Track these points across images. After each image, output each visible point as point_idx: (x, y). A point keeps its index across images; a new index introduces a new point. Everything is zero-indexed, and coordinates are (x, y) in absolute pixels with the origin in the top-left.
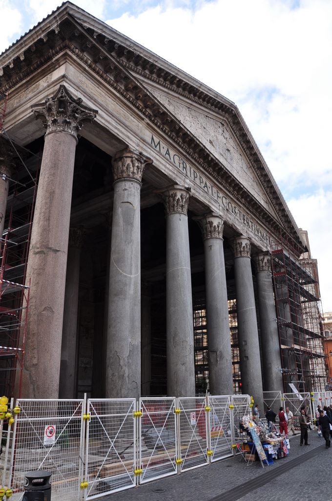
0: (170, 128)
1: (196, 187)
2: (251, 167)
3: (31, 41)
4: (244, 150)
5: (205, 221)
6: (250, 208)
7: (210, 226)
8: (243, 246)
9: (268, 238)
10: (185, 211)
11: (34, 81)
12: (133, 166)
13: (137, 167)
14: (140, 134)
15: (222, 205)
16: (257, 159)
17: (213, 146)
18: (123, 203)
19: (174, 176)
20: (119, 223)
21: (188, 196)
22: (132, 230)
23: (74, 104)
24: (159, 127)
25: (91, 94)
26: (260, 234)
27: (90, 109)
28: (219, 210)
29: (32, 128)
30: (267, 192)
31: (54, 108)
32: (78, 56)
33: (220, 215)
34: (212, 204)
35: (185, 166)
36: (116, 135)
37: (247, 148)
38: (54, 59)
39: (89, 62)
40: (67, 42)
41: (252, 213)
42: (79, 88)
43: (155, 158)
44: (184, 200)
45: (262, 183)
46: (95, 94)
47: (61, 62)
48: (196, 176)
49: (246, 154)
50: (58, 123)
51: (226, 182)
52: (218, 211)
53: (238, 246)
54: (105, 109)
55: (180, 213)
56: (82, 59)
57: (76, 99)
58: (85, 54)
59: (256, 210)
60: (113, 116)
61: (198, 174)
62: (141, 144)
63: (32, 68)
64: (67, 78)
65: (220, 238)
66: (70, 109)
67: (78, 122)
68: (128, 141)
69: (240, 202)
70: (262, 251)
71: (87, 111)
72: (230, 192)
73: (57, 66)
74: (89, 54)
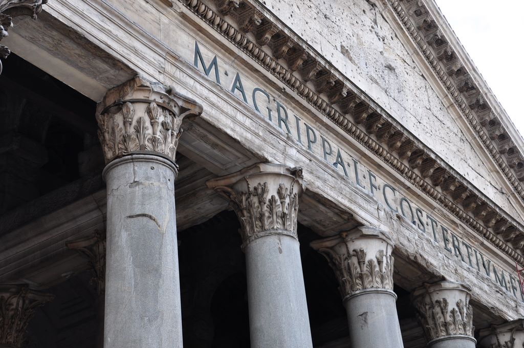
0: (240, 23)
1: (314, 166)
2: (452, 105)
4: (431, 63)
5: (343, 250)
6: (460, 208)
7: (359, 263)
8: (450, 308)
9: (517, 285)
10: (292, 227)
12: (152, 124)
13: (164, 124)
14: (166, 43)
15: (385, 206)
16: (466, 84)
17: (351, 59)
18: (131, 217)
19: (257, 141)
20: (124, 269)
21: (296, 190)
22: (157, 287)
24: (211, 22)
26: (492, 275)
28: (379, 219)
30: (500, 166)
33: (383, 233)
34: (360, 206)
35: (283, 115)
36: (103, 46)
37: (440, 59)
41: (467, 221)
43: (206, 99)
44: (287, 200)
45: (484, 142)
48: (312, 138)
49: (438, 73)
51: (391, 146)
52: (375, 222)
53: (438, 309)
55: (279, 234)
59: (476, 213)
61: (317, 133)
62: (169, 68)
65: (386, 293)
68: (135, 62)
69: (431, 195)
70: (506, 322)
72: (402, 172)
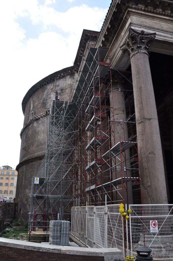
3: (111, 16)
11: (119, 35)
23: (140, 35)
25: (150, 26)
27: (151, 34)
29: (125, 59)
31: (130, 43)
32: (135, 9)
38: (124, 18)
39: (143, 8)
40: (127, 4)
42: (141, 26)
46: (152, 24)
47: (128, 17)
50: (135, 50)
54: (161, 30)
56: (138, 9)
57: (140, 32)
58: (139, 5)
60: (167, 32)
63: (116, 29)
64: (132, 24)
66: (138, 39)
67: (146, 44)
71: (149, 36)
73: (127, 21)
74: (141, 4)
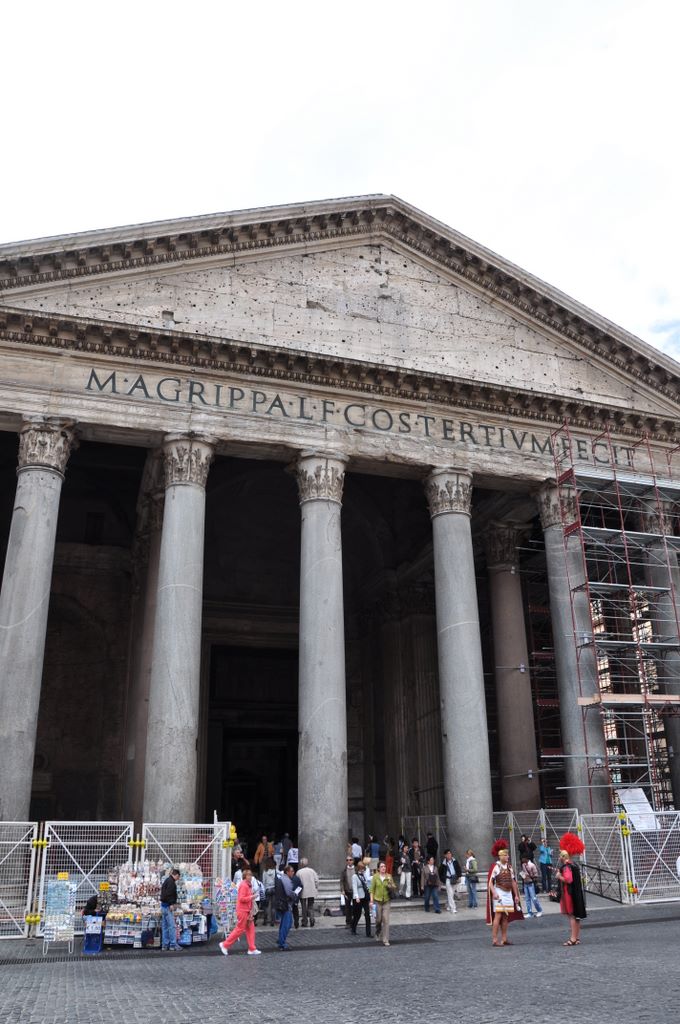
0: (124, 343)
1: (231, 420)
2: (493, 300)
6: (460, 399)
8: (441, 490)
10: (189, 477)
12: (32, 445)
16: (499, 278)
17: (322, 308)
19: (154, 422)
26: (527, 445)
28: (326, 439)
30: (568, 336)
33: (320, 452)
34: (297, 435)
35: (197, 389)
44: (185, 458)
48: (238, 396)
51: (343, 376)
52: (320, 443)
55: (174, 485)
61: (246, 390)
65: (329, 501)
68: (18, 407)
69: (416, 398)
70: (535, 483)
72: (367, 391)
